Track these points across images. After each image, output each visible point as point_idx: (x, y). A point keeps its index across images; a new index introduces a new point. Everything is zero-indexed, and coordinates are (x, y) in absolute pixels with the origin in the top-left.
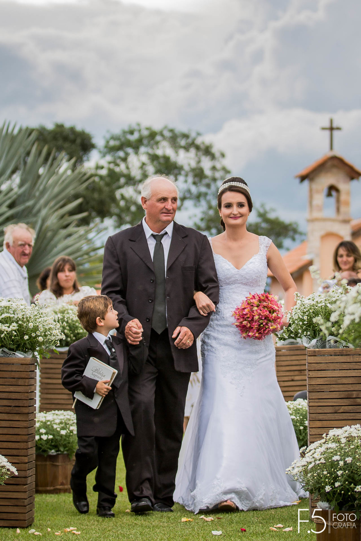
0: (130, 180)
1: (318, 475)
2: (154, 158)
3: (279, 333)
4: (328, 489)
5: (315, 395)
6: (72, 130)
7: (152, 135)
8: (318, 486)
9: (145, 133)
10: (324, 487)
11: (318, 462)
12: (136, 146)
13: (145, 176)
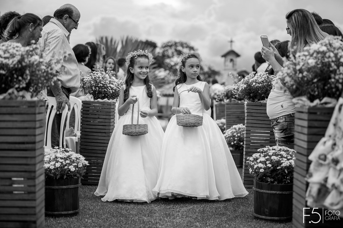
0: (169, 57)
1: (229, 139)
2: (176, 50)
3: (217, 100)
4: (232, 143)
5: (228, 117)
6: (151, 42)
7: (176, 44)
8: (229, 142)
9: (174, 43)
10: (231, 143)
11: (229, 135)
12: (171, 46)
13: (173, 56)
